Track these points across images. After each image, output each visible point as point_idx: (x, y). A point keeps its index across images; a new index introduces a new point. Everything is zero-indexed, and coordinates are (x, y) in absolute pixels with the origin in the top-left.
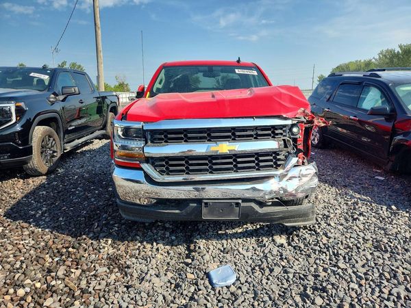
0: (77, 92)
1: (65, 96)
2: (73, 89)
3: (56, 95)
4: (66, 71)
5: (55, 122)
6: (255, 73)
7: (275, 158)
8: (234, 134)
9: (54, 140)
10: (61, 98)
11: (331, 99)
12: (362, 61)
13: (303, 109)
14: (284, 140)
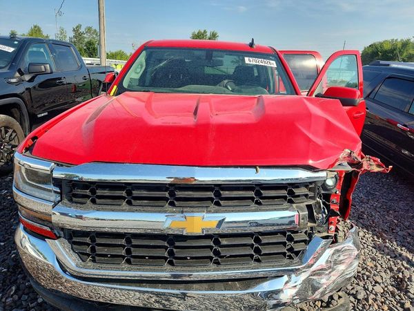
0: (49, 71)
1: (32, 75)
2: (43, 67)
3: (22, 74)
4: (40, 42)
5: (17, 108)
6: (273, 64)
7: (290, 239)
8: (218, 195)
9: (14, 131)
10: (27, 77)
11: (371, 96)
12: (399, 40)
13: (348, 151)
14: (309, 207)
